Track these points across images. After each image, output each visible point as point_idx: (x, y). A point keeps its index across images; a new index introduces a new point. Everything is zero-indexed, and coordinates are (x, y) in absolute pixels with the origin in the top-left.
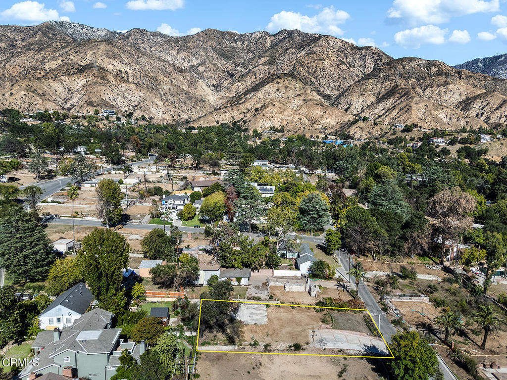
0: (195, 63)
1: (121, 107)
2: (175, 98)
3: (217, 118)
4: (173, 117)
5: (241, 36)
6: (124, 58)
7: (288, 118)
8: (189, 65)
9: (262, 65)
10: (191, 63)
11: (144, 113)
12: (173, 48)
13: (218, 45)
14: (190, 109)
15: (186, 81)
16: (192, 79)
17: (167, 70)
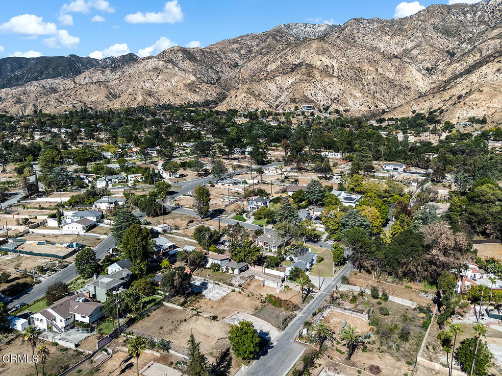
0: (409, 47)
1: (320, 101)
2: (378, 87)
3: (415, 108)
4: (370, 108)
5: (473, 6)
6: (333, 52)
7: (497, 106)
8: (402, 49)
9: (493, 38)
10: (404, 47)
11: (340, 106)
12: (386, 33)
13: (442, 21)
14: (392, 97)
15: (393, 68)
16: (400, 65)
17: (375, 59)
